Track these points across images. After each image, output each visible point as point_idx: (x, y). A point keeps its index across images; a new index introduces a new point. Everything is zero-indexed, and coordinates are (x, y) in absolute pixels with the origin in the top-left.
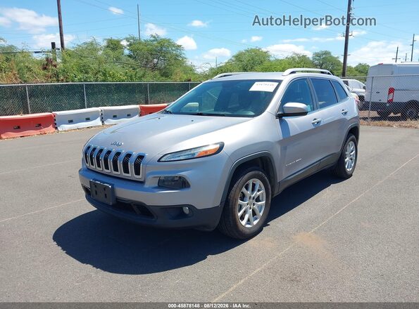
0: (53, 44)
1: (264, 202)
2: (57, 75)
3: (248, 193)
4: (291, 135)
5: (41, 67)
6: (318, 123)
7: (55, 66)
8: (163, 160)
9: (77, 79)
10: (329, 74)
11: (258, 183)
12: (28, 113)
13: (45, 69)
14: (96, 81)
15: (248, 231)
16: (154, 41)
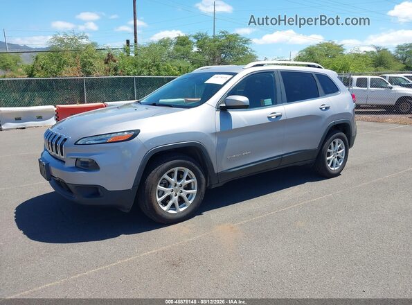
0: (128, 42)
1: (195, 191)
2: (115, 70)
3: (173, 180)
4: (233, 128)
5: (103, 62)
6: (277, 116)
7: (115, 61)
8: (79, 143)
9: (132, 73)
10: (319, 67)
11: (187, 171)
12: (84, 103)
13: (106, 63)
14: (149, 75)
15: (170, 216)
16: (223, 36)
